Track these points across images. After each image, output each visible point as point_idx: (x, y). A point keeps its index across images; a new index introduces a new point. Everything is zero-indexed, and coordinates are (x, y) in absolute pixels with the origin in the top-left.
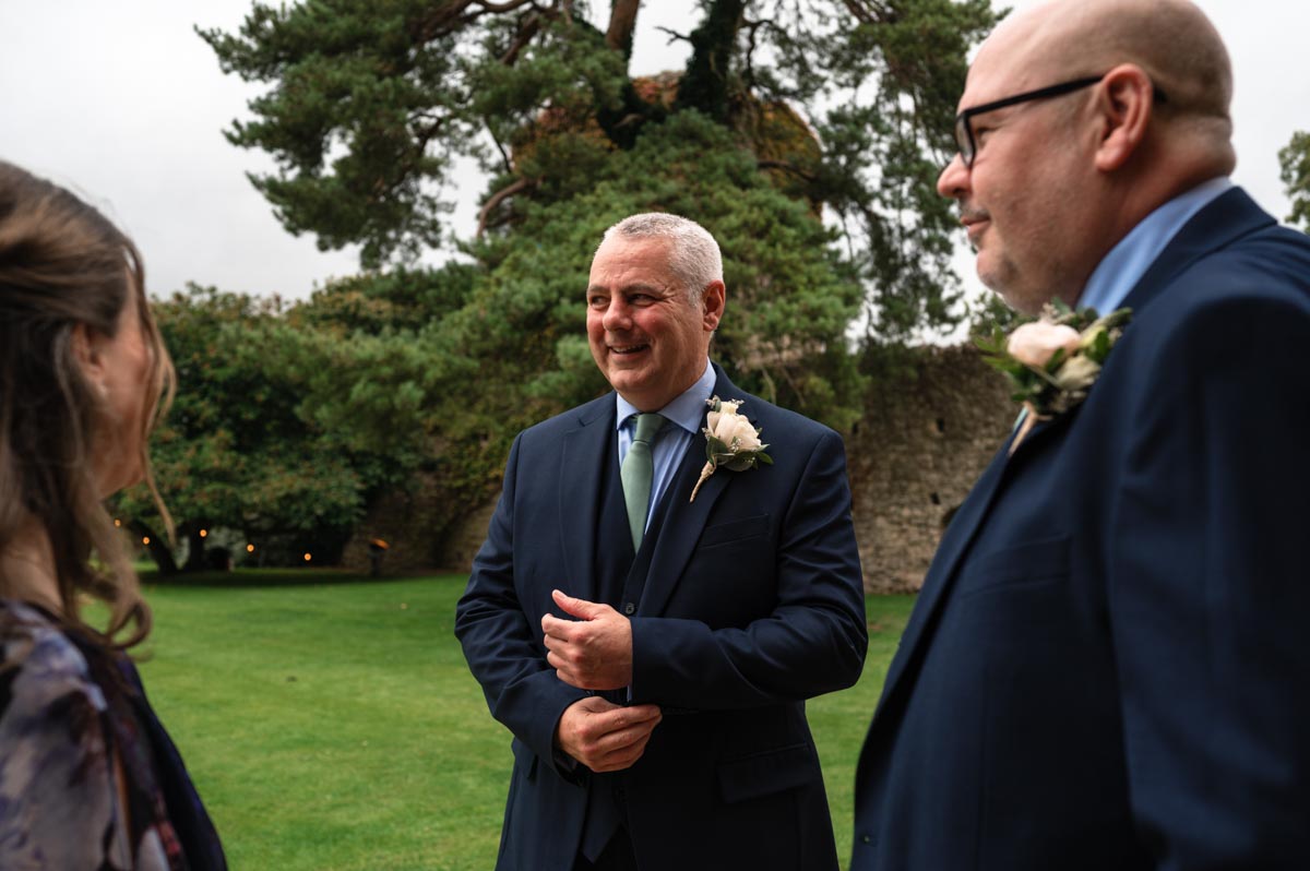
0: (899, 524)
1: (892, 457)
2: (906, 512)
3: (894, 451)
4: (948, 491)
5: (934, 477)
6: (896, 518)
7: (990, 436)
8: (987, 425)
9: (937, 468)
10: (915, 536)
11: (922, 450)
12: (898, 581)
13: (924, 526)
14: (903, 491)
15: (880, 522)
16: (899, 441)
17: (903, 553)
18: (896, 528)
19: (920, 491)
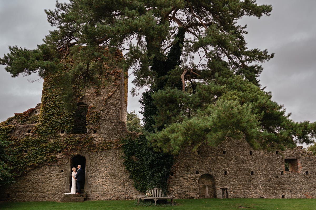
0: (187, 179)
1: (185, 161)
2: (189, 176)
3: (185, 159)
4: (201, 170)
5: (197, 166)
6: (186, 178)
7: (213, 156)
8: (211, 153)
9: (198, 164)
10: (192, 183)
11: (194, 159)
12: (187, 195)
13: (194, 180)
14: (188, 170)
15: (181, 179)
16: (187, 156)
17: (189, 187)
18: (186, 180)
19: (194, 170)
